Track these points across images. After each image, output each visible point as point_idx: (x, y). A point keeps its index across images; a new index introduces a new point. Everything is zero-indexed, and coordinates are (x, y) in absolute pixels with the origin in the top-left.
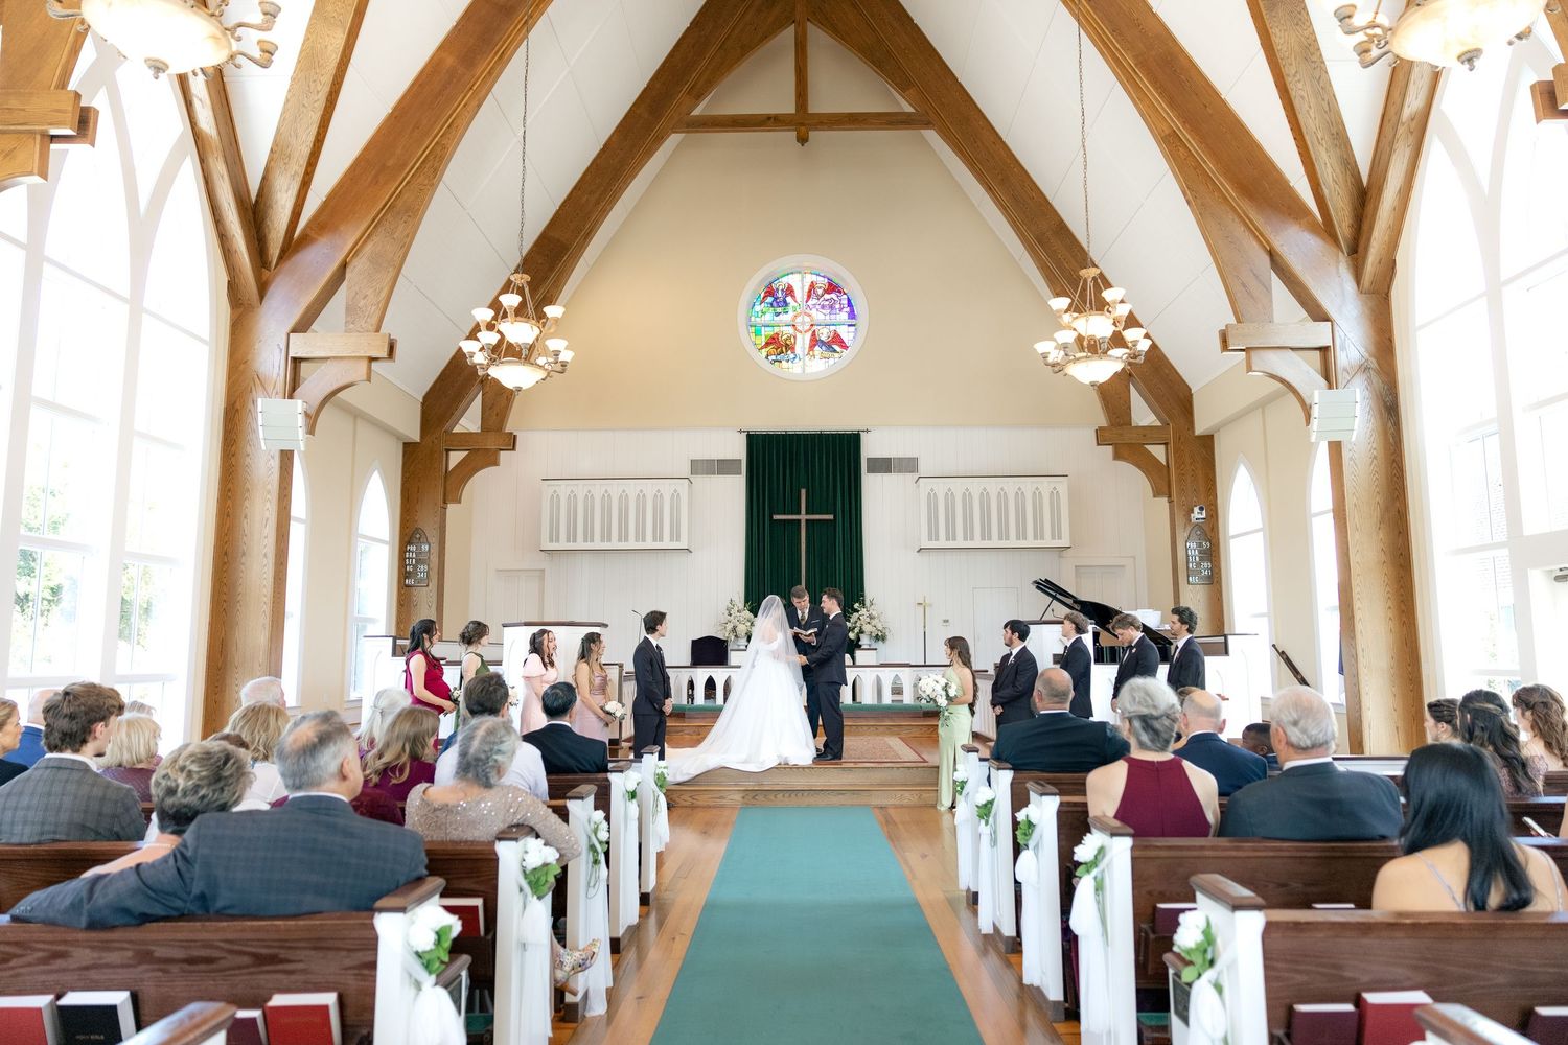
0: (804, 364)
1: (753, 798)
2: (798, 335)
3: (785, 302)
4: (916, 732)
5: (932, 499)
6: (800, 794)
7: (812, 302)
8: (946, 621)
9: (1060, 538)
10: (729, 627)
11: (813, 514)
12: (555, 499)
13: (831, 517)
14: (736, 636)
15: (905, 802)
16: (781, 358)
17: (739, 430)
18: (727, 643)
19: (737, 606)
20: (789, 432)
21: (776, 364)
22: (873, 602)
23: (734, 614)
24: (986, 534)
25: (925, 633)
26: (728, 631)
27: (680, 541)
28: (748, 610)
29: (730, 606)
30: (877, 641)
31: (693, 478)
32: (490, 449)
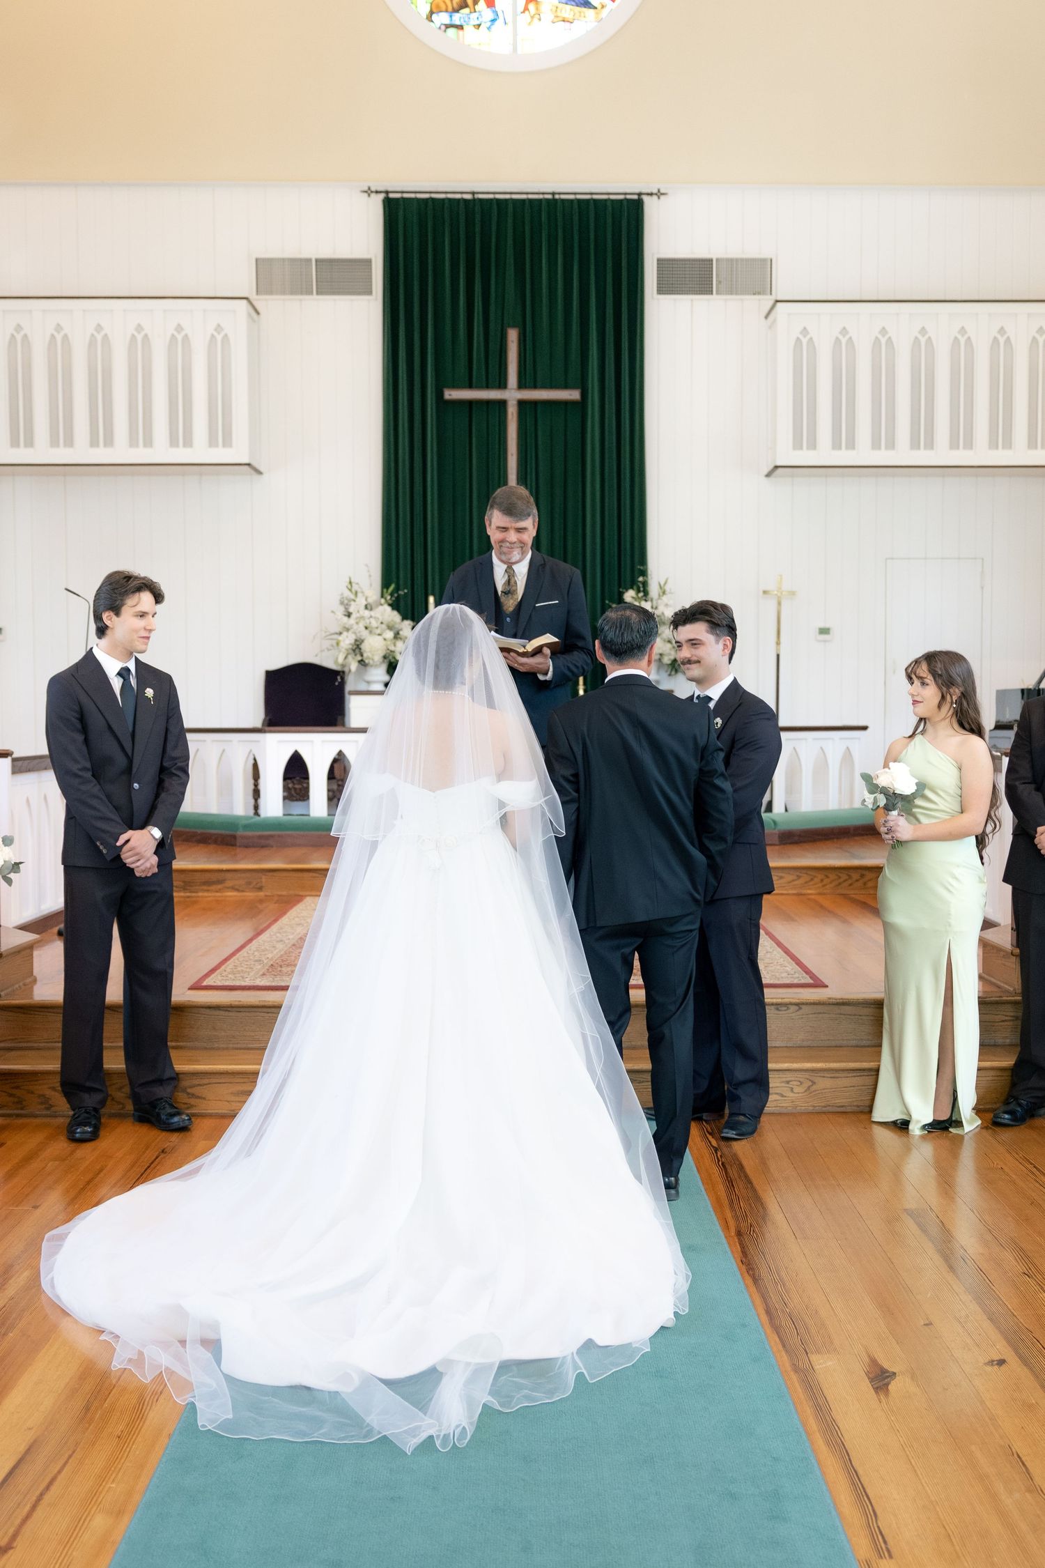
0: (516, 35)
5: (804, 353)
8: (824, 631)
10: (347, 640)
11: (535, 387)
13: (573, 395)
14: (361, 662)
16: (462, 20)
17: (366, 189)
18: (343, 679)
19: (364, 595)
20: (481, 196)
21: (451, 31)
22: (667, 588)
23: (358, 612)
24: (922, 435)
25: (778, 656)
26: (343, 650)
27: (231, 446)
28: (390, 605)
29: (347, 594)
30: (673, 673)
31: (261, 302)
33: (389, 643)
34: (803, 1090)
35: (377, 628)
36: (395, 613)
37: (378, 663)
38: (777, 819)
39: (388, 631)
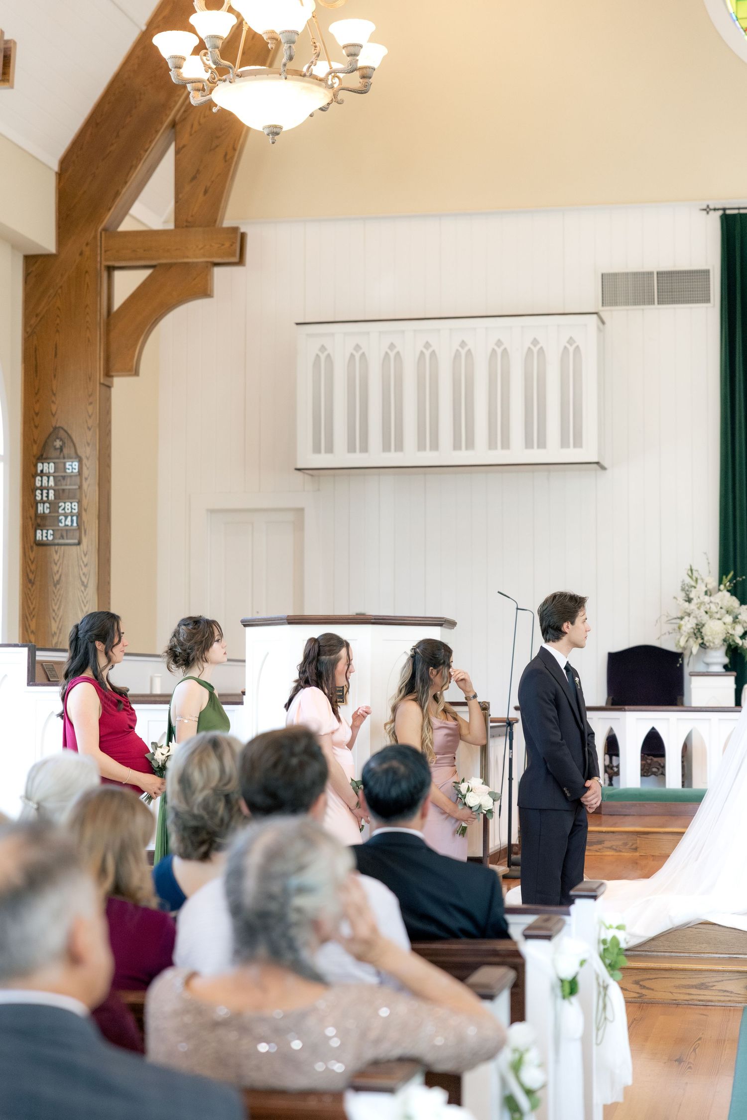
10: (688, 625)
12: (324, 363)
17: (705, 207)
18: (682, 660)
19: (703, 582)
23: (699, 597)
26: (685, 634)
27: (581, 446)
28: (728, 591)
29: (688, 580)
31: (606, 313)
32: (193, 263)
33: (729, 627)
35: (717, 613)
36: (734, 598)
37: (718, 646)
39: (727, 615)
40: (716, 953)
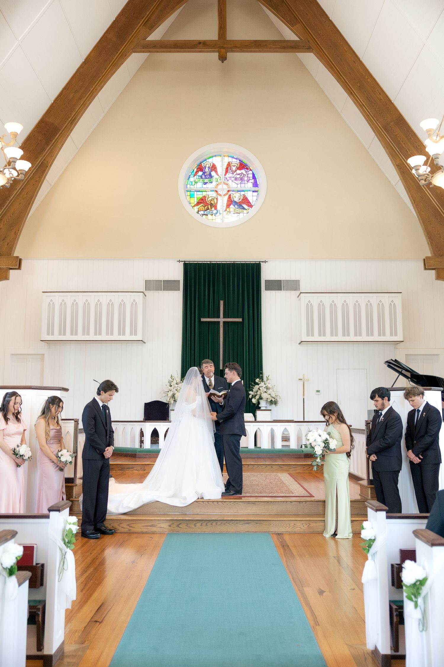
0: (223, 217)
1: (178, 526)
2: (219, 198)
3: (210, 175)
4: (300, 470)
5: (309, 307)
6: (214, 524)
7: (229, 175)
8: (318, 391)
9: (396, 335)
10: (170, 394)
11: (228, 318)
12: (51, 305)
13: (240, 320)
15: (297, 530)
16: (207, 213)
17: (178, 260)
18: (169, 406)
19: (176, 380)
20: (212, 262)
21: (204, 216)
22: (269, 378)
23: (174, 385)
24: (346, 332)
25: (304, 399)
26: (169, 397)
27: (137, 335)
30: (271, 404)
31: (147, 293)
32: (2, 268)
34: (307, 527)
38: (303, 450)
40: (159, 512)
